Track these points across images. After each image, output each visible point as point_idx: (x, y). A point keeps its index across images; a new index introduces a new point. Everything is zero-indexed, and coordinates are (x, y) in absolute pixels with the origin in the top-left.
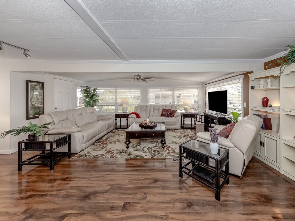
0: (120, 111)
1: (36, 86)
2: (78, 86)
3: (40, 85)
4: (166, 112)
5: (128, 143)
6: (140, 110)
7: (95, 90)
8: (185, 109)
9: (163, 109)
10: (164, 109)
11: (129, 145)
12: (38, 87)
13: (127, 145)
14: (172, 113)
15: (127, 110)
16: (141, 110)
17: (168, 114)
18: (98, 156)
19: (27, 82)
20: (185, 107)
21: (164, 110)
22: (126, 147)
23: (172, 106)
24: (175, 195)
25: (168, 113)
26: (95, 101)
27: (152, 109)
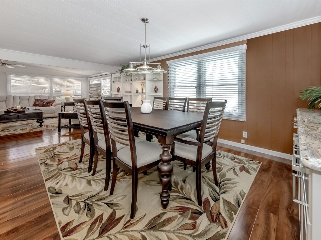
4: (41, 101)
14: (49, 103)
17: (44, 103)
20: (67, 97)
21: (37, 100)
23: (49, 97)
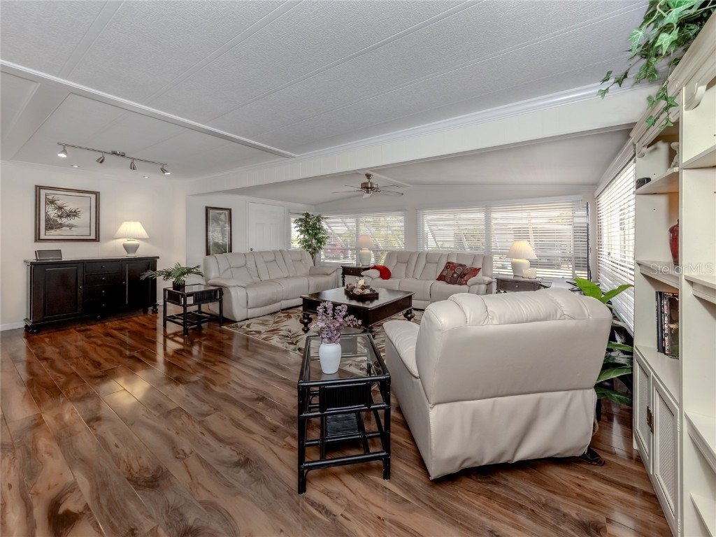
0: (351, 262)
1: (221, 214)
2: (291, 213)
3: (225, 214)
4: (451, 270)
5: (306, 321)
6: (395, 261)
7: (318, 219)
8: (515, 267)
9: (449, 263)
10: (452, 263)
11: (309, 326)
12: (222, 217)
13: (306, 324)
14: (465, 275)
15: (370, 260)
16: (398, 262)
17: (455, 275)
18: (253, 332)
19: (207, 209)
20: (514, 260)
21: (449, 265)
22: (303, 330)
23: (476, 257)
24: (248, 435)
25: (455, 273)
26: (320, 241)
27: (423, 262)
